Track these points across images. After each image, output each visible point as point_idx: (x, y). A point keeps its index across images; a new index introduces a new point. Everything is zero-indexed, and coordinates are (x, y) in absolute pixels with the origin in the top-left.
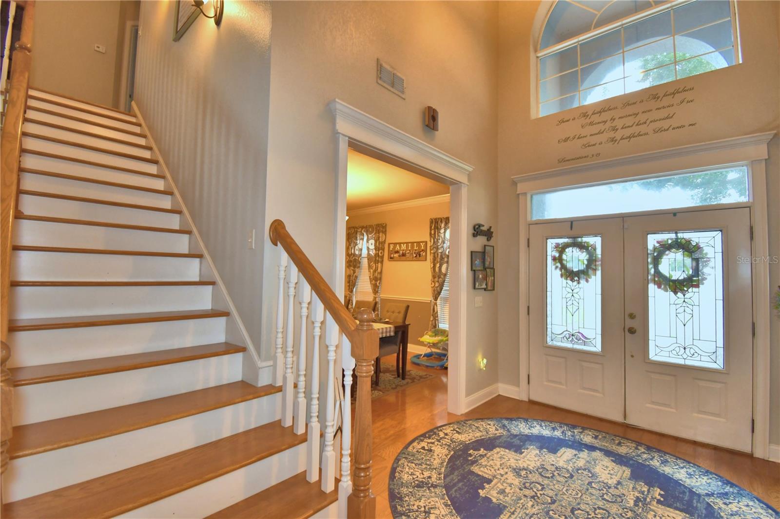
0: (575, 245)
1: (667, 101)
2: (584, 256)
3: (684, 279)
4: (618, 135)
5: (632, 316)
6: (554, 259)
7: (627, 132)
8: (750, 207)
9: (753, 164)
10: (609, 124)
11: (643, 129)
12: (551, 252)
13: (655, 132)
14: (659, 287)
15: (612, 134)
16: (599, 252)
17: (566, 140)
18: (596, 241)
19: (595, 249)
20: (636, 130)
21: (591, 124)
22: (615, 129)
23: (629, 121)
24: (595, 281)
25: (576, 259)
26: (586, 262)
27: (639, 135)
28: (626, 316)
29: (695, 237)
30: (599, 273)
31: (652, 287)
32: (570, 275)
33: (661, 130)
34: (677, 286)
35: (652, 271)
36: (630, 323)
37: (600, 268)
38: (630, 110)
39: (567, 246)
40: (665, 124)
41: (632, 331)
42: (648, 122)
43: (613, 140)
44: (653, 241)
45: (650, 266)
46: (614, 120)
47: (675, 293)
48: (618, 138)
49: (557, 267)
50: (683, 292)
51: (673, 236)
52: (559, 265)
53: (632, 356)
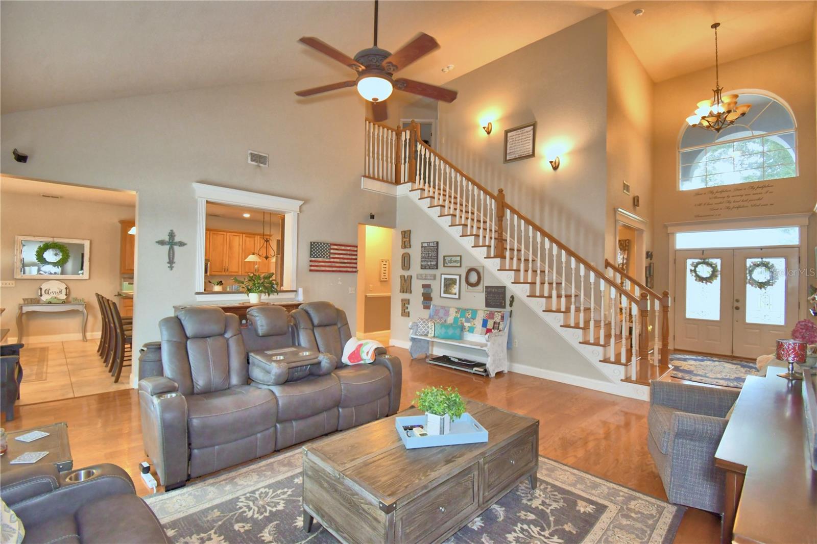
0: (704, 263)
1: (759, 190)
2: (710, 269)
3: (766, 282)
4: (732, 205)
5: (737, 301)
6: (691, 271)
7: (737, 204)
8: (799, 247)
9: (801, 227)
10: (726, 199)
11: (745, 204)
12: (689, 267)
13: (752, 206)
14: (752, 286)
15: (728, 205)
16: (719, 268)
17: (700, 205)
18: (717, 262)
19: (717, 266)
20: (742, 204)
21: (716, 198)
22: (729, 202)
23: (738, 198)
24: (717, 282)
25: (704, 271)
26: (711, 273)
27: (743, 207)
28: (734, 301)
29: (771, 261)
30: (719, 278)
31: (748, 286)
32: (701, 279)
33: (755, 205)
34: (762, 285)
35: (749, 278)
36: (736, 304)
37: (719, 276)
38: (738, 193)
39: (698, 264)
40: (758, 202)
41: (737, 308)
42: (748, 200)
43: (728, 208)
44: (749, 262)
45: (748, 275)
46: (729, 197)
47: (761, 288)
48: (732, 207)
49: (692, 275)
50: (764, 287)
51: (760, 260)
52: (694, 274)
53: (737, 321)
